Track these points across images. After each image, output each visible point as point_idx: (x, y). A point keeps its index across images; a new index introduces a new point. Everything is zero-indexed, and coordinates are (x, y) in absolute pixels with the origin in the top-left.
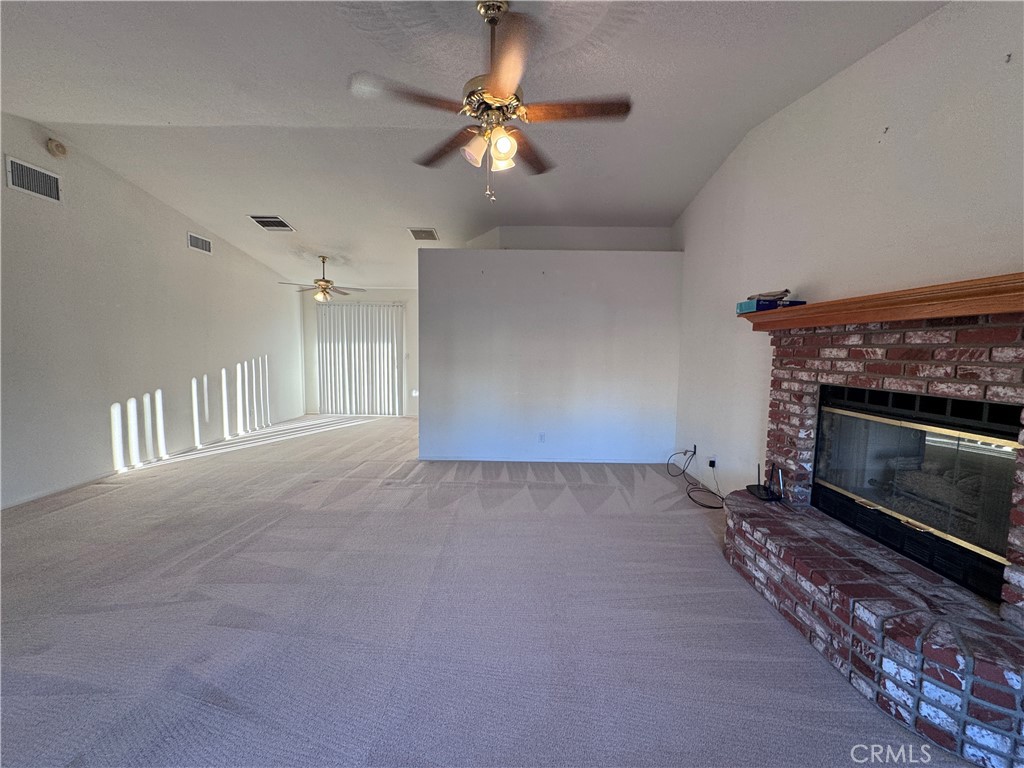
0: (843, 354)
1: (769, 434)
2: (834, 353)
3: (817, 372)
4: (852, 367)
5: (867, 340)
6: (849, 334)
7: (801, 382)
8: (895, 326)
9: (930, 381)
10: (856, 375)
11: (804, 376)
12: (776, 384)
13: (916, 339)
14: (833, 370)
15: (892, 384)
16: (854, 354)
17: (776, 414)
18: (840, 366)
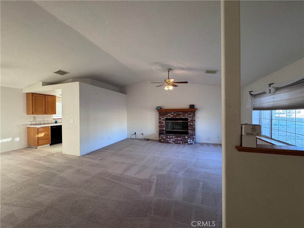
0: (171, 114)
1: (159, 126)
2: (170, 114)
3: (167, 117)
4: (172, 116)
5: (174, 113)
6: (172, 112)
7: (164, 118)
8: (177, 112)
9: (181, 117)
10: (173, 117)
11: (165, 117)
12: (160, 119)
13: (180, 113)
14: (169, 116)
15: (177, 117)
16: (172, 114)
17: (160, 123)
18: (170, 116)
